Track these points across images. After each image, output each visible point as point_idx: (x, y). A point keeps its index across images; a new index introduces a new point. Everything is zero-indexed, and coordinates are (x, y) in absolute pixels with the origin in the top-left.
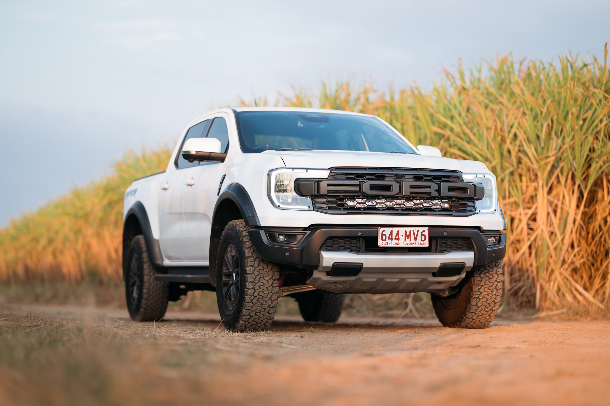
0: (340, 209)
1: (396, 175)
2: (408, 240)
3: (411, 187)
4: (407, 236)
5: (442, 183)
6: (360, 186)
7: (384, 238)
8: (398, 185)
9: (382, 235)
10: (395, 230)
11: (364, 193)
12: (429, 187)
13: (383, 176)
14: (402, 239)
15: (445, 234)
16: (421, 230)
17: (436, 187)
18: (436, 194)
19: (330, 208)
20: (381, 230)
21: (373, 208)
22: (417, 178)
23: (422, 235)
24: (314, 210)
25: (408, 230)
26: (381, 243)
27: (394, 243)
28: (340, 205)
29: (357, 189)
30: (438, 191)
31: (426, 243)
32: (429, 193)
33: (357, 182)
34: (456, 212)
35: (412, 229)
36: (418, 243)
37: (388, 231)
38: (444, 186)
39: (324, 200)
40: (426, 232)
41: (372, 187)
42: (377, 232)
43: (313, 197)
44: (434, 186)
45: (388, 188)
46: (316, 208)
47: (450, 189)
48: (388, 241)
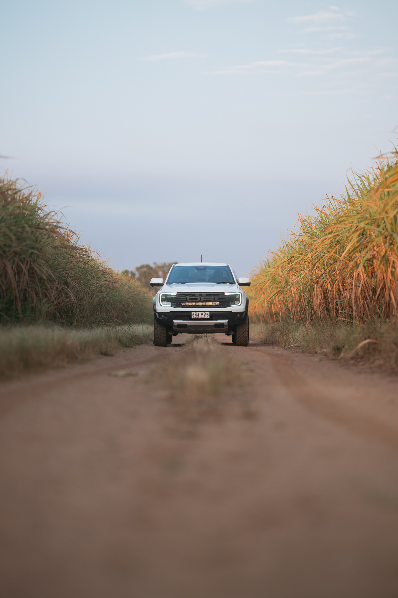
0: (180, 306)
1: (199, 294)
2: (202, 316)
3: (204, 298)
4: (202, 315)
5: (216, 297)
6: (186, 298)
7: (193, 316)
8: (199, 298)
9: (193, 315)
10: (197, 313)
11: (188, 301)
12: (211, 298)
13: (194, 295)
14: (200, 316)
15: (216, 314)
16: (207, 313)
17: (213, 298)
18: (213, 300)
19: (177, 306)
20: (192, 313)
21: (191, 306)
22: (207, 295)
23: (207, 314)
24: (171, 307)
25: (202, 313)
26: (192, 317)
27: (197, 317)
28: (180, 305)
29: (185, 299)
30: (214, 299)
31: (209, 317)
32: (211, 300)
33: (185, 297)
34: (221, 306)
35: (203, 312)
36: (206, 317)
37: (195, 313)
38: (216, 298)
39: (175, 303)
40: (209, 313)
41: (190, 299)
42: (191, 314)
43: (172, 303)
44: (212, 298)
45: (196, 299)
46: (172, 306)
47: (219, 299)
48: (195, 317)
